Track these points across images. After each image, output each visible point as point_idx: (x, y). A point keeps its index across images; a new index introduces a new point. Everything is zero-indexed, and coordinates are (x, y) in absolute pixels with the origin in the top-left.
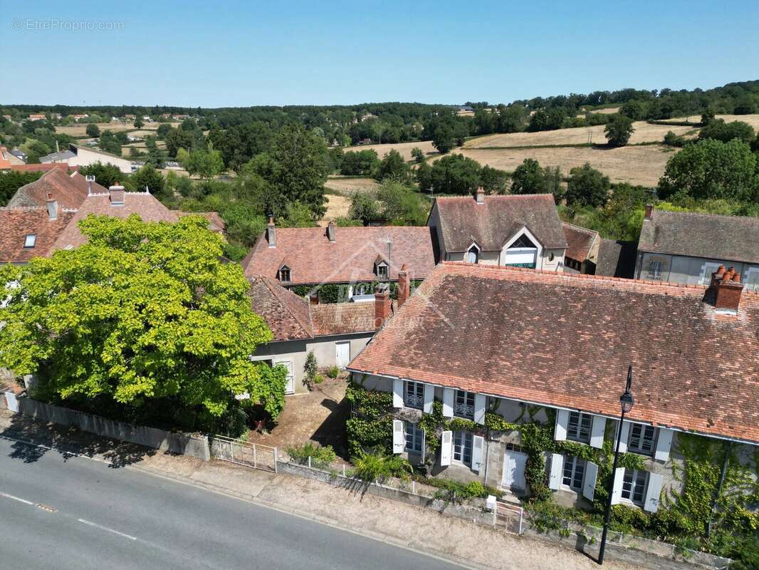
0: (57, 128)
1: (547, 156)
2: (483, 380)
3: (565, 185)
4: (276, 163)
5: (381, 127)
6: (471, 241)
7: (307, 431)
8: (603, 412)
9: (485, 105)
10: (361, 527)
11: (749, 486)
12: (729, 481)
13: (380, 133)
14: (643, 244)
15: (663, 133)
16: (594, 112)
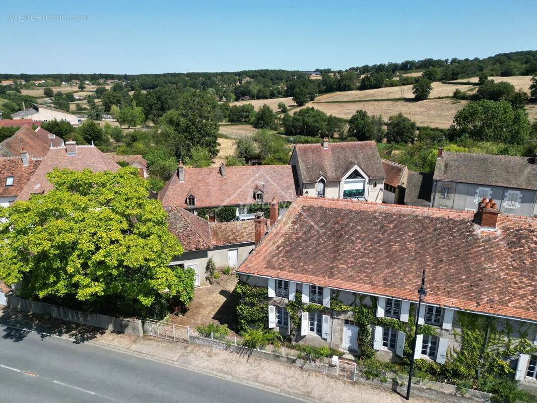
0: (22, 90)
1: (373, 107)
2: (328, 278)
3: (385, 128)
4: (182, 119)
5: (256, 87)
6: (320, 175)
7: (210, 313)
8: (408, 298)
9: (329, 71)
10: (248, 380)
11: (503, 345)
12: (490, 342)
13: (255, 92)
14: (437, 175)
15: (452, 90)
16: (405, 75)
